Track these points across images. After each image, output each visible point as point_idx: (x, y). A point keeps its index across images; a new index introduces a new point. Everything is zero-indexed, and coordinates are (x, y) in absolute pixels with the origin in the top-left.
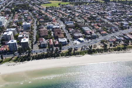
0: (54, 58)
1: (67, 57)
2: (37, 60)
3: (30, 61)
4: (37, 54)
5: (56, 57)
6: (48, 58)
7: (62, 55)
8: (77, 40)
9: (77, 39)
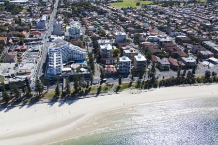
0: (189, 85)
1: (207, 84)
2: (166, 86)
3: (158, 88)
4: (163, 78)
5: (192, 83)
6: (181, 85)
7: (199, 81)
8: (207, 61)
9: (207, 59)
